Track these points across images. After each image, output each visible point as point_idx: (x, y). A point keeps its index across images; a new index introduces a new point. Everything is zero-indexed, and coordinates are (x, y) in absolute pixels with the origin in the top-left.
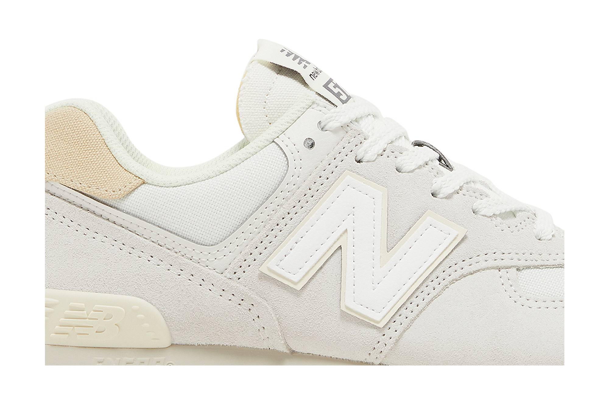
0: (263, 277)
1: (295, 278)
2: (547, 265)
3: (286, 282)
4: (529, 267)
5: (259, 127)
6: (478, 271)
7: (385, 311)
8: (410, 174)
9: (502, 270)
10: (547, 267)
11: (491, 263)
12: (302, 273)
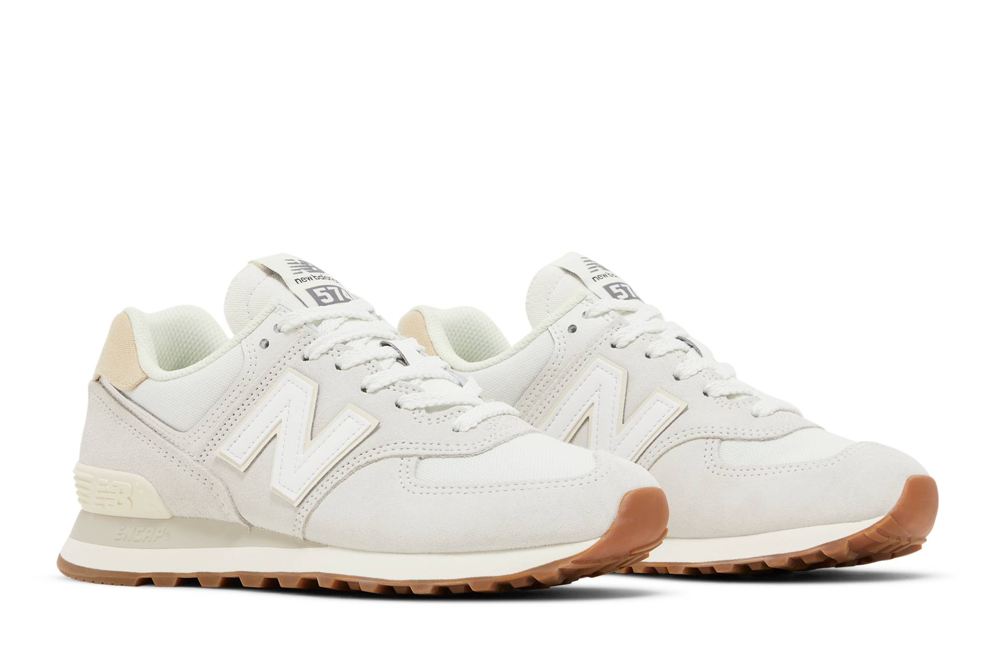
0: (219, 461)
1: (240, 462)
2: (448, 455)
3: (233, 465)
4: (430, 456)
5: (241, 322)
6: (382, 458)
7: (300, 492)
8: (346, 371)
9: (404, 459)
10: (448, 456)
11: (398, 452)
12: (245, 457)
